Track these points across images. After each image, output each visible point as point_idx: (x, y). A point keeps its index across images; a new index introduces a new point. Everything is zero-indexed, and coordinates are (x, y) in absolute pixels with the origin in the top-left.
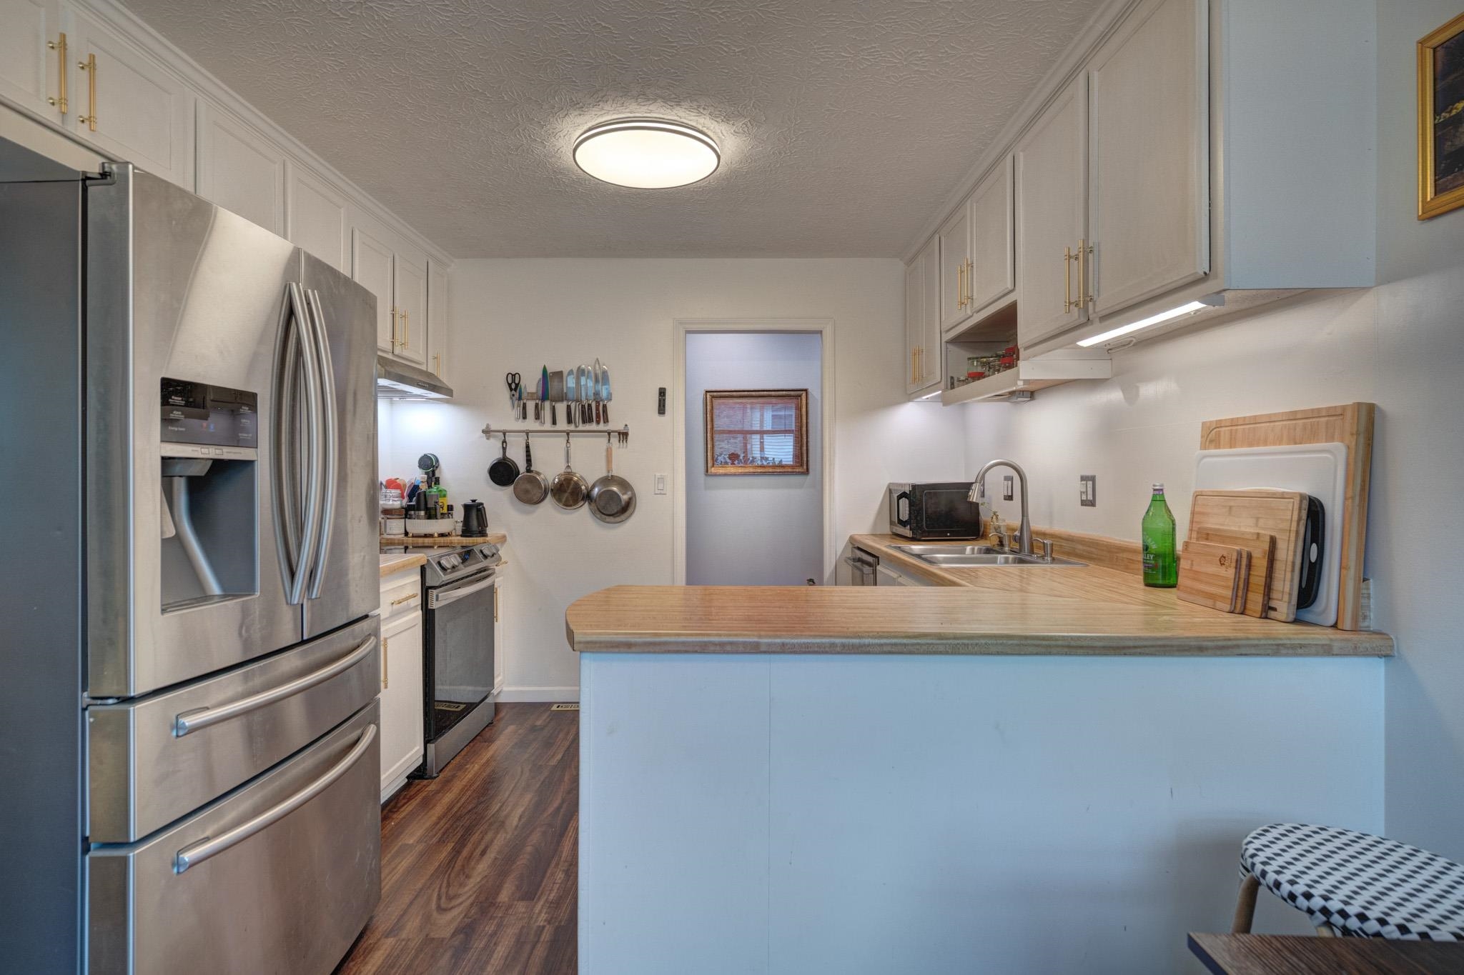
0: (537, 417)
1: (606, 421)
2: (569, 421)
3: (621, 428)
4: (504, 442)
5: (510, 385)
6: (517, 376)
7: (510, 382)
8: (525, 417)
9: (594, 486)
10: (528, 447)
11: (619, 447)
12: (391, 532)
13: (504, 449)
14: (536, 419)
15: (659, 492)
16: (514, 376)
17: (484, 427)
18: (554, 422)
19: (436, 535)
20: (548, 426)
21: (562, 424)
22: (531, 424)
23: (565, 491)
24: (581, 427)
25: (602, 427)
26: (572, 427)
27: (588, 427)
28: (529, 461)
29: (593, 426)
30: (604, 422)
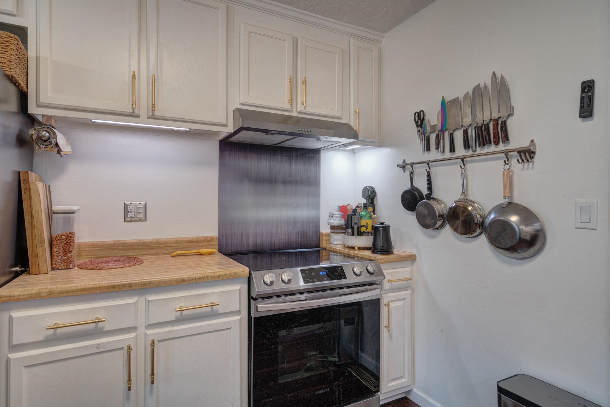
0: (438, 147)
1: (506, 139)
2: (467, 145)
3: (525, 144)
4: (411, 173)
5: (416, 122)
6: (422, 113)
7: (417, 119)
8: (428, 149)
9: (490, 213)
10: (429, 176)
11: (523, 169)
12: (332, 242)
13: (412, 179)
14: (436, 149)
15: (582, 225)
16: (419, 114)
17: (401, 162)
18: (452, 149)
19: (356, 248)
20: (448, 154)
21: (460, 151)
22: (434, 155)
23: (459, 219)
24: (479, 151)
25: (502, 147)
26: (470, 153)
27: (486, 150)
28: (430, 188)
29: (493, 148)
30: (502, 142)
